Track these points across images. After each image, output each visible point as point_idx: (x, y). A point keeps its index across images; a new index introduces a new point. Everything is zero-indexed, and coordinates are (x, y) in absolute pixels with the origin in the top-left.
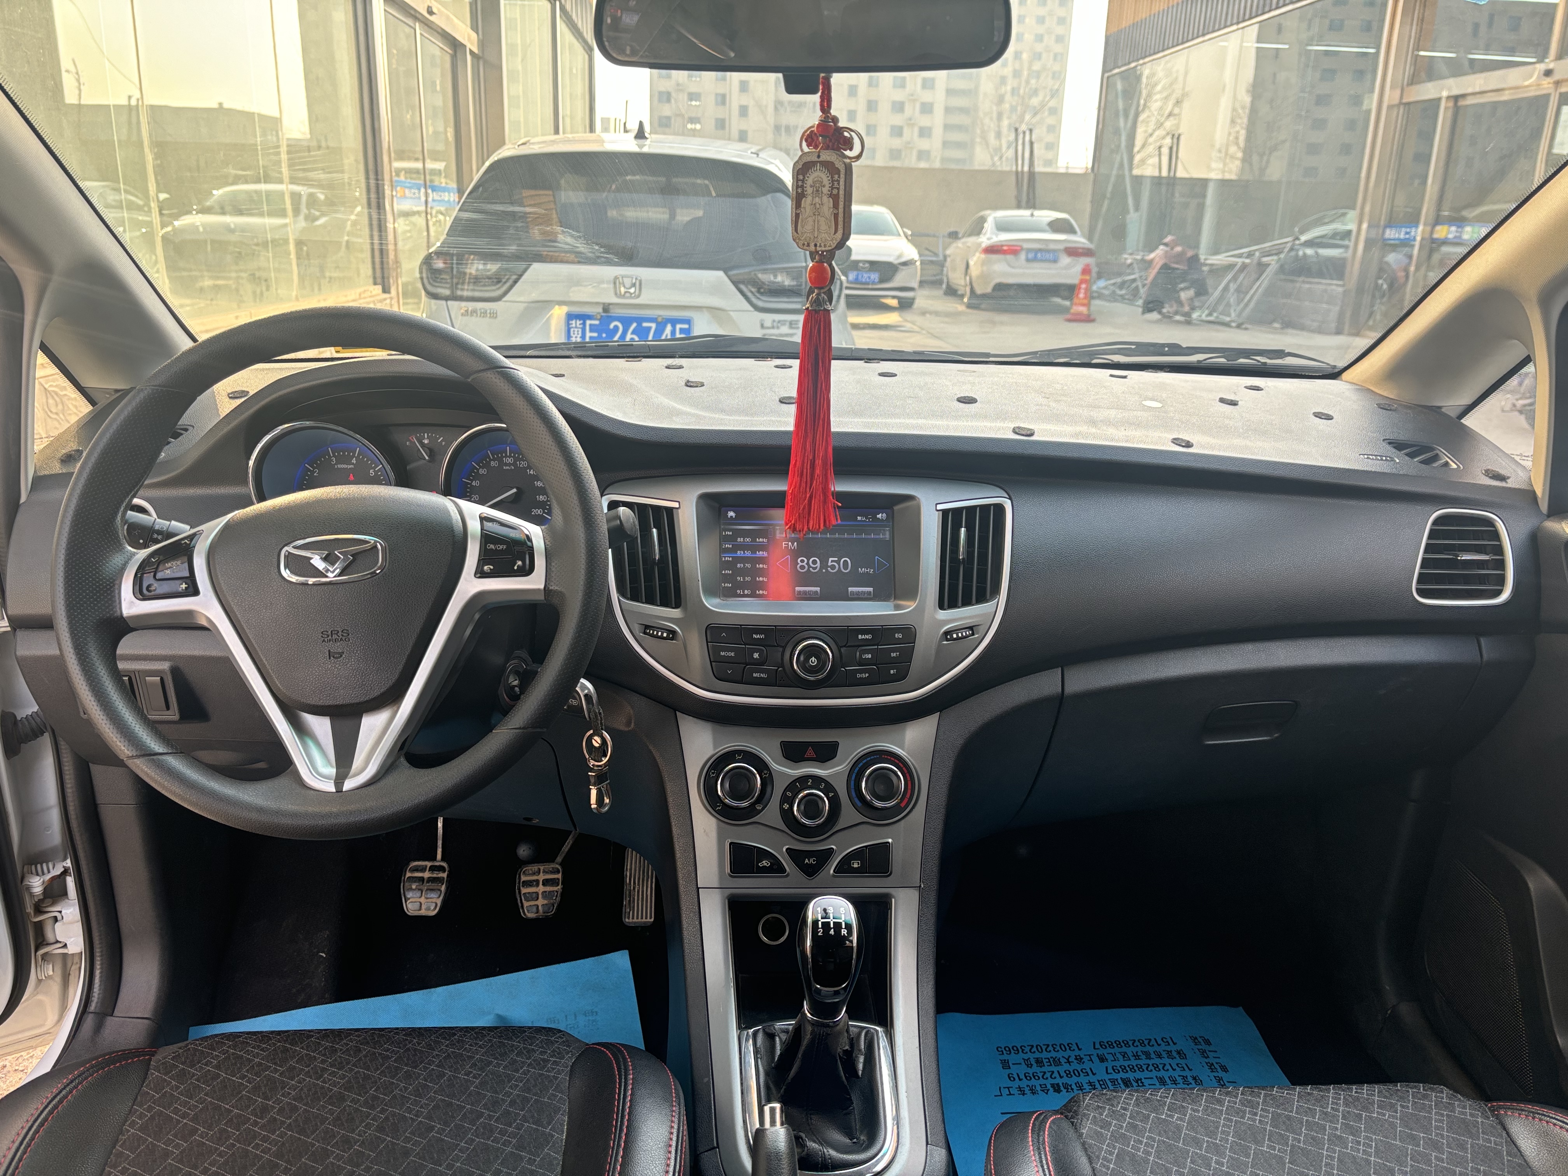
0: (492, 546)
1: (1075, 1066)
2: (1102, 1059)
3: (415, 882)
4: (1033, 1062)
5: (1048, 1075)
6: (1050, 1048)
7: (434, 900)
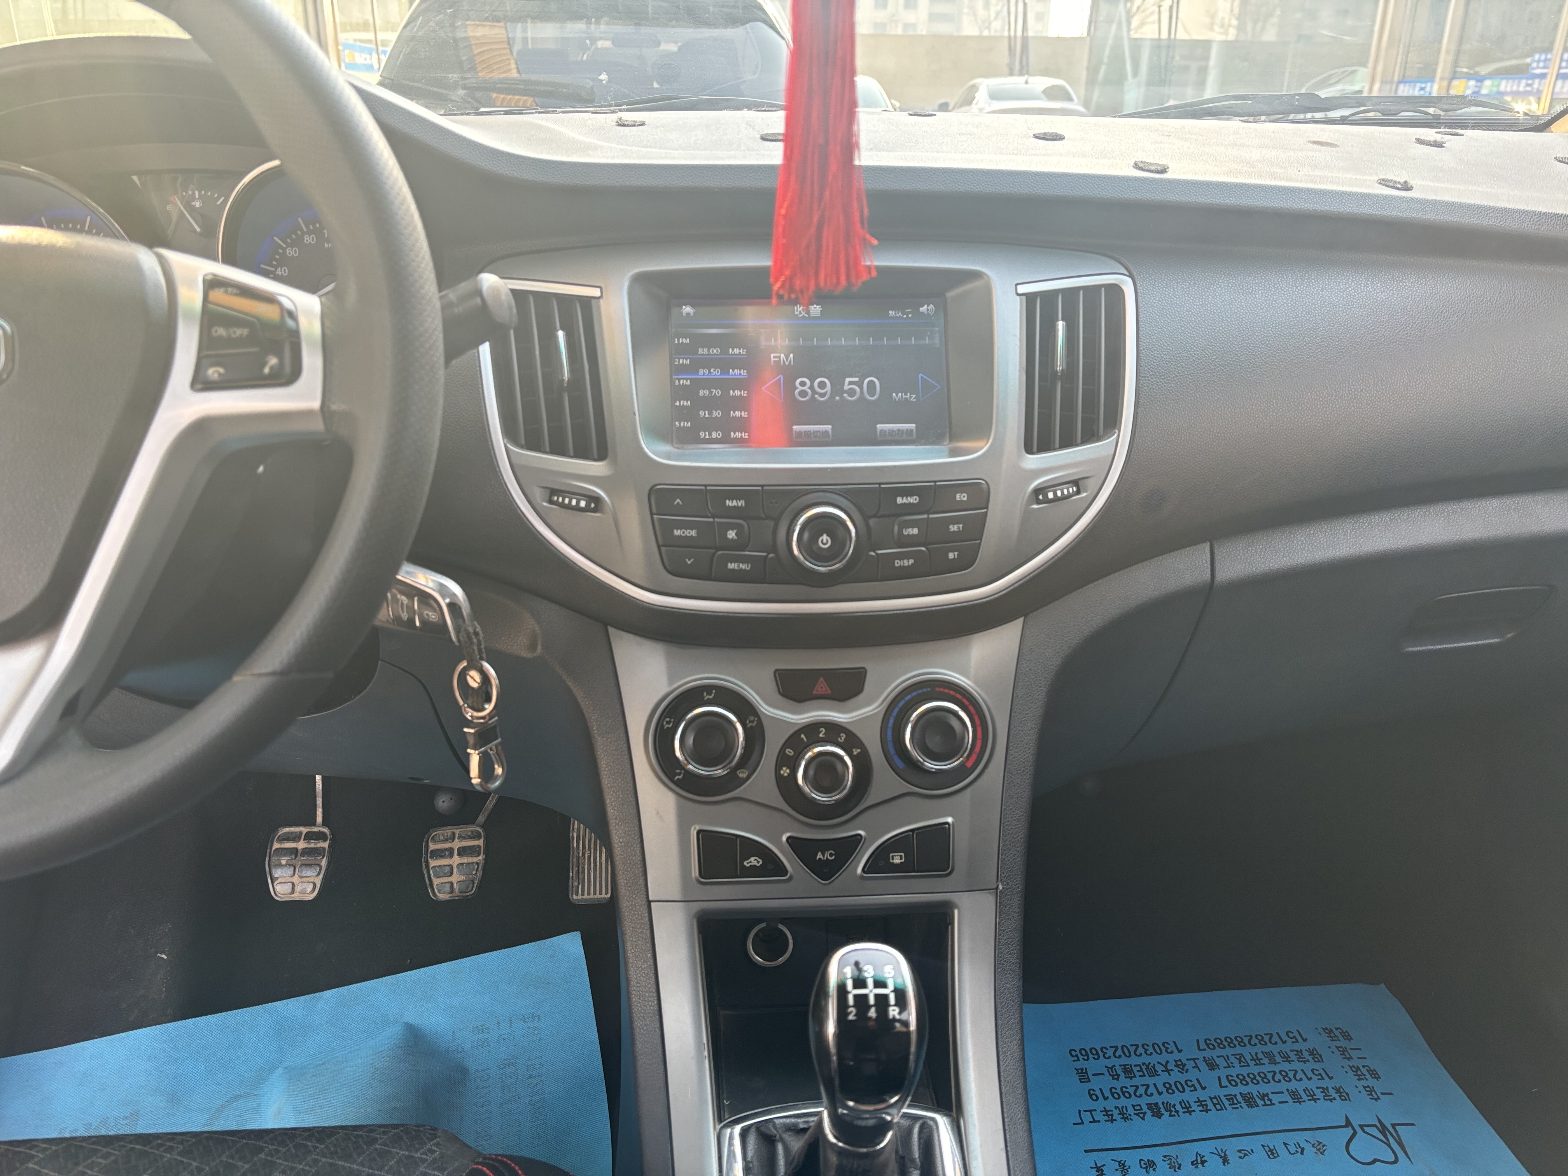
0: (221, 331)
3: (285, 855)
4: (1119, 1070)
5: (1141, 1090)
6: (1140, 1050)
7: (311, 880)
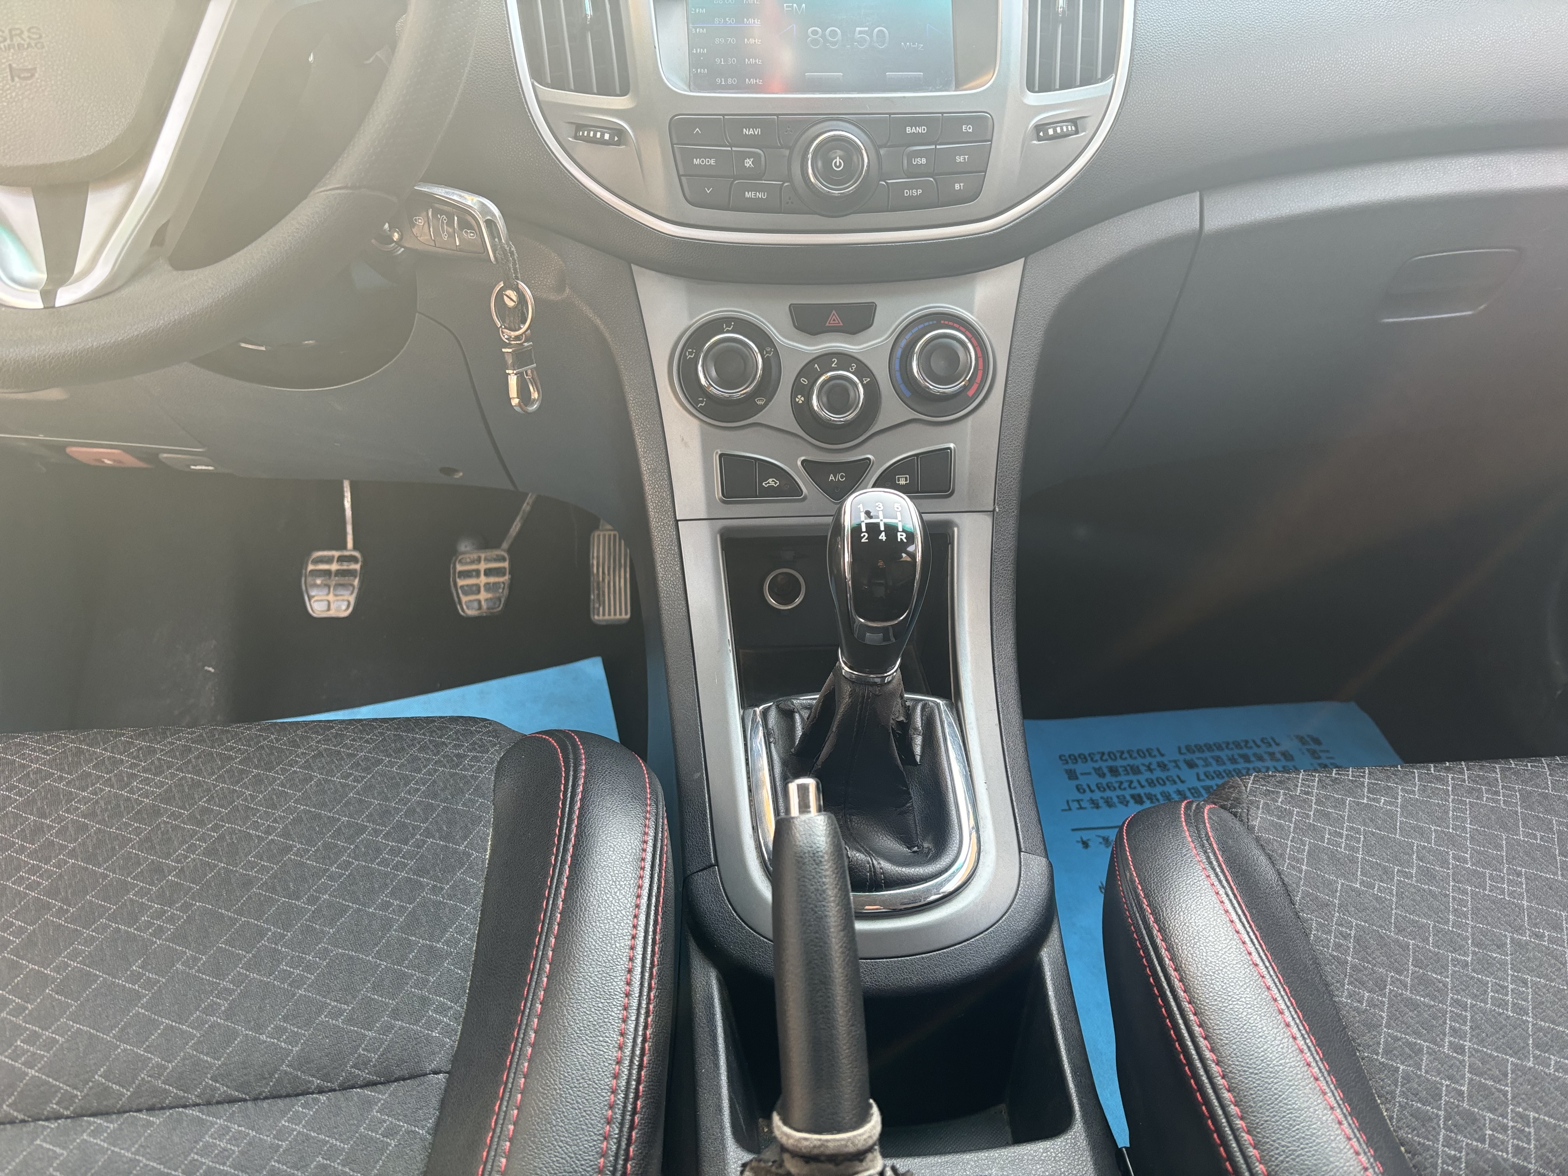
1: (1158, 773)
2: (1191, 765)
3: (319, 576)
4: (1105, 770)
5: (1126, 785)
6: (1126, 755)
7: (346, 598)
